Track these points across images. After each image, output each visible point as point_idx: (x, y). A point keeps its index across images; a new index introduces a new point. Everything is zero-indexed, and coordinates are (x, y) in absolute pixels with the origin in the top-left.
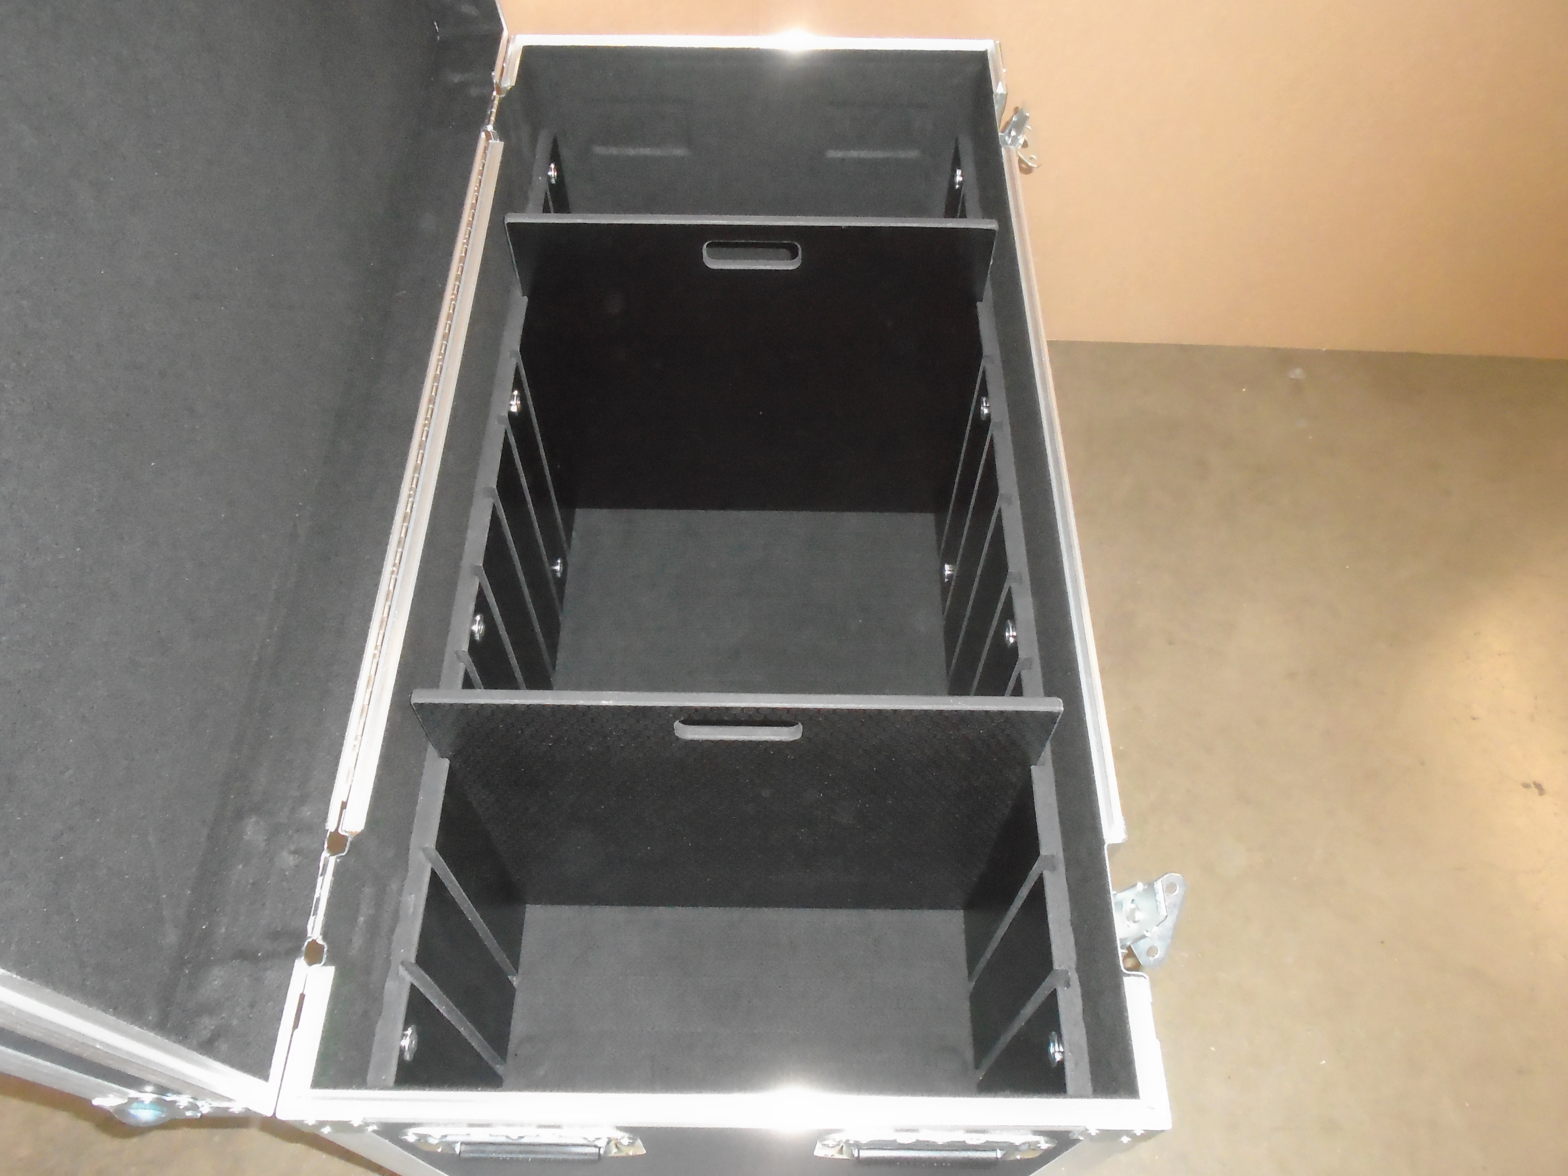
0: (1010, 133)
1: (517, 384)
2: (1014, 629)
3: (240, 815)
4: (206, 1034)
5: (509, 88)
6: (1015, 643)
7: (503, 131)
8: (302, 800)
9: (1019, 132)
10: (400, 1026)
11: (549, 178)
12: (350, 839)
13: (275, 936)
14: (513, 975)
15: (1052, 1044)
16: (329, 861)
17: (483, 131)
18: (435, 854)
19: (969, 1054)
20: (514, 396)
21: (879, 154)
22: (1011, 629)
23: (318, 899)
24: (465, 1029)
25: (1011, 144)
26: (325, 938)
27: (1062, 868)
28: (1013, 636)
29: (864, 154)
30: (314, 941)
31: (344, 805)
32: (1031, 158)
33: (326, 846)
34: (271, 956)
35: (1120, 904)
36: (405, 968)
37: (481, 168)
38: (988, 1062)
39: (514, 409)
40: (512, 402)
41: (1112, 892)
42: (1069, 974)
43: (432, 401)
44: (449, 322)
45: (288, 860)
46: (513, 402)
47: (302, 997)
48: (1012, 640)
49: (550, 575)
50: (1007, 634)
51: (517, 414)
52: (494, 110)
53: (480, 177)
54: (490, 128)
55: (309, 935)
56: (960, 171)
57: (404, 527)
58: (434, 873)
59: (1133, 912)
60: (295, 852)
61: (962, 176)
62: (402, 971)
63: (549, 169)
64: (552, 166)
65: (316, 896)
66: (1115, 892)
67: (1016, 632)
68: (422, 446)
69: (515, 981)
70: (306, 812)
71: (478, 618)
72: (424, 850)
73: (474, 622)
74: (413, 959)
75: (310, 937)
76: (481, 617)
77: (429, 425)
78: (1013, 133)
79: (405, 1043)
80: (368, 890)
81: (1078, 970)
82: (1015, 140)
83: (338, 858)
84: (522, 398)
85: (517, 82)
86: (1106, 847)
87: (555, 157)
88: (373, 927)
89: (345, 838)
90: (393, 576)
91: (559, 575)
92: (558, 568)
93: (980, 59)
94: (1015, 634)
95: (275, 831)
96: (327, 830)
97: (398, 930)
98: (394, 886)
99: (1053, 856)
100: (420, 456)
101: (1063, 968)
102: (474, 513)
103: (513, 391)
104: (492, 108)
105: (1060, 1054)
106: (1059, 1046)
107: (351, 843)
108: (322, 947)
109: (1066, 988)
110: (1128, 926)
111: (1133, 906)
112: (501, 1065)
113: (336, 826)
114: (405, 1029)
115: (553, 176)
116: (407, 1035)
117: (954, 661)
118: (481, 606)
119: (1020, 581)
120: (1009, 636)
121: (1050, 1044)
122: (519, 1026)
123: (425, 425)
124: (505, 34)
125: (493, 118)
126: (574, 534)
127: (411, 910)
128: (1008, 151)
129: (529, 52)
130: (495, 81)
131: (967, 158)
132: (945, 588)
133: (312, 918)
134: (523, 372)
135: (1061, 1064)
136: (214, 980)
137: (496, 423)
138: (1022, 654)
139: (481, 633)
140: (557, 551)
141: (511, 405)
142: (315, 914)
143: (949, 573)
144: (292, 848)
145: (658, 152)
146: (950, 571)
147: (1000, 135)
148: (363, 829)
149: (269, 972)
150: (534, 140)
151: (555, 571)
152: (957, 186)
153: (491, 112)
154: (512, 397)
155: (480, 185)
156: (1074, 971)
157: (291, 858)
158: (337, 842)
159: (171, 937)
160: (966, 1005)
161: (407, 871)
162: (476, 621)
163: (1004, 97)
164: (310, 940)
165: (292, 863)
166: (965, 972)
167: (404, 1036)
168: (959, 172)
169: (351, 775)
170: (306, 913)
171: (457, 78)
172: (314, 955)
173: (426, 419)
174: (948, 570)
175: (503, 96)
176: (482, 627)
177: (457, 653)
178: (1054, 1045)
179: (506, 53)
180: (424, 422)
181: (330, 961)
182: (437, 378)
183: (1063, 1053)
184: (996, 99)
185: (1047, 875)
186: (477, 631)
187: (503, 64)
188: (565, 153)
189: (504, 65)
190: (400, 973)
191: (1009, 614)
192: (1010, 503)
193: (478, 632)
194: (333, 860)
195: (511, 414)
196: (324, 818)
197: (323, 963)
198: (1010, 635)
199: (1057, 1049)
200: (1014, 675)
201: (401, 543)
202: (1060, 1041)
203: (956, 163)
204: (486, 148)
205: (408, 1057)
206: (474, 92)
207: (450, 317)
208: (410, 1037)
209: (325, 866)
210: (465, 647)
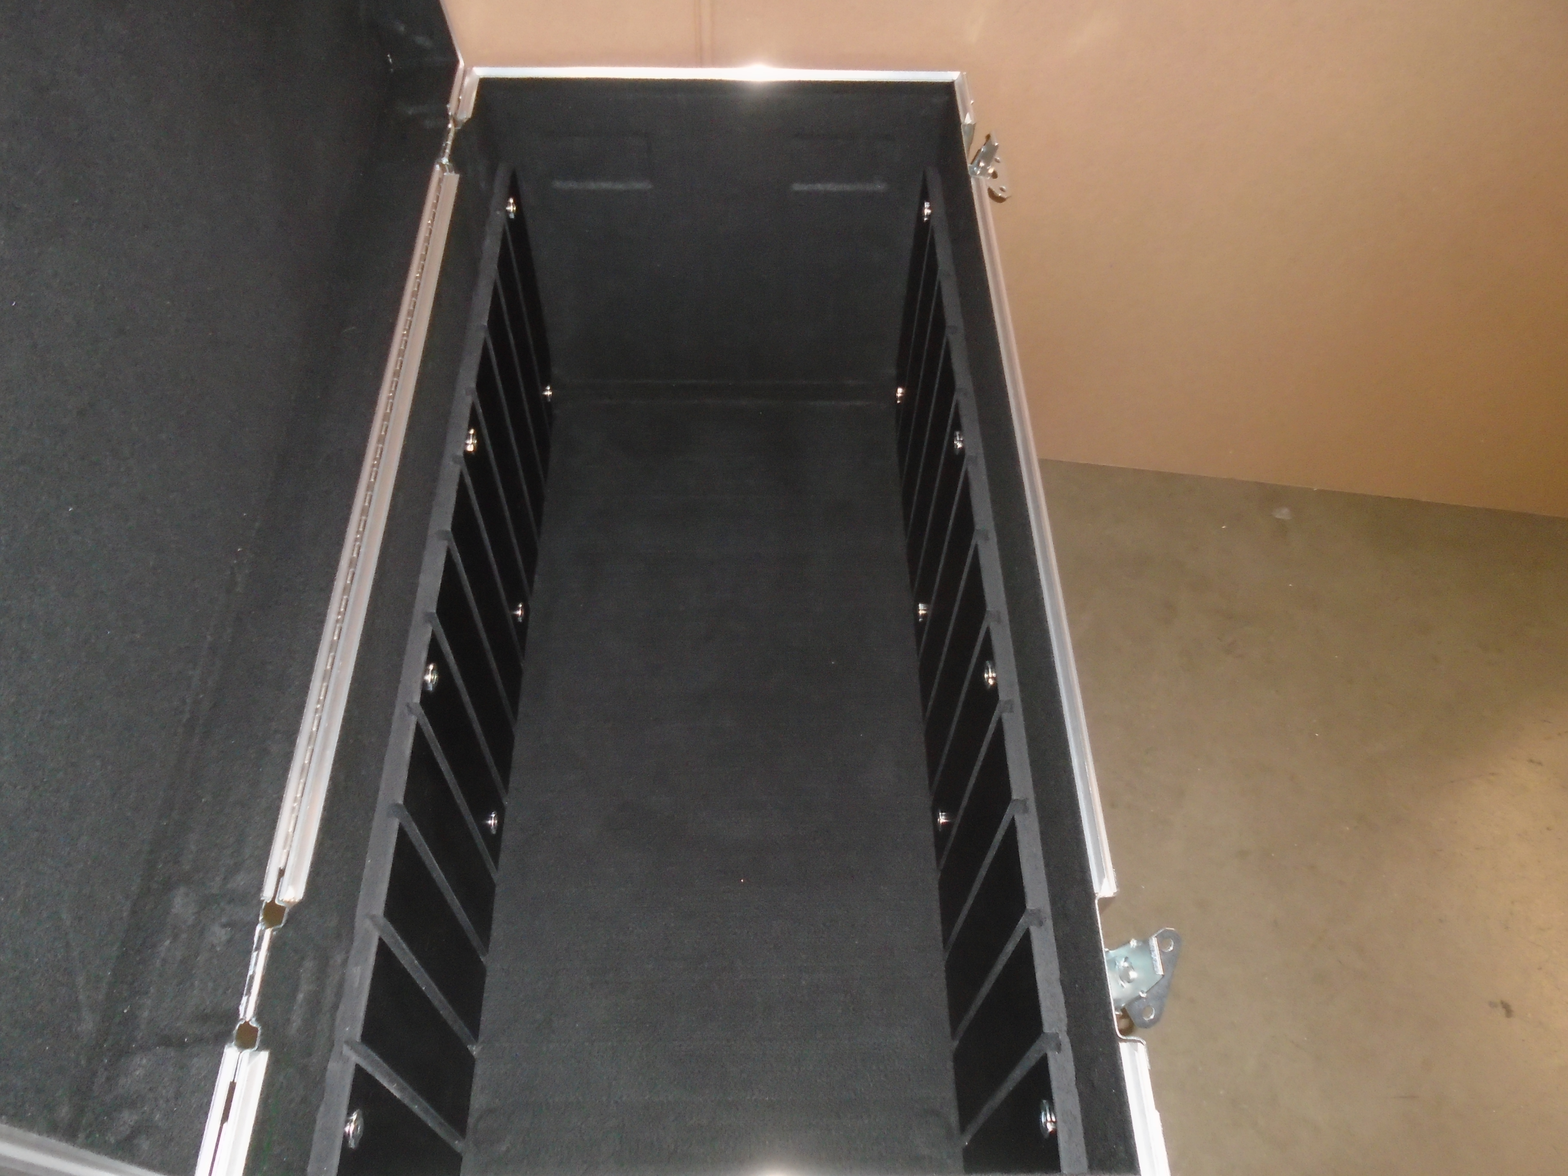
0: (979, 163)
1: (474, 422)
2: (993, 669)
3: (168, 886)
4: (125, 1131)
5: (465, 121)
6: (995, 685)
7: (458, 163)
8: (236, 868)
9: (988, 163)
10: (344, 1111)
11: (508, 212)
12: (287, 911)
13: (204, 1018)
14: (473, 1044)
15: (1043, 1113)
16: (264, 935)
17: (438, 163)
18: (383, 921)
19: (954, 1118)
20: (470, 435)
21: (848, 187)
22: (990, 670)
23: (252, 977)
24: (418, 1107)
25: (981, 174)
26: (258, 1020)
27: (1049, 923)
28: (993, 678)
29: (832, 187)
30: (247, 1023)
31: (281, 873)
32: (1002, 190)
33: (261, 918)
34: (199, 1040)
35: (1113, 962)
36: (350, 1048)
37: (435, 201)
38: (973, 1128)
39: (470, 448)
40: (468, 442)
41: (1104, 949)
42: (1060, 1037)
43: (381, 440)
44: (400, 358)
45: (219, 934)
46: (470, 441)
47: (232, 1086)
48: (991, 682)
49: (511, 622)
50: (986, 676)
51: (473, 453)
52: (449, 143)
53: (434, 210)
54: (445, 161)
55: (241, 1016)
56: (928, 203)
57: (350, 573)
58: (382, 945)
59: (1126, 971)
60: (224, 926)
61: (930, 208)
62: (346, 1050)
63: (508, 204)
64: (511, 201)
65: (250, 973)
66: (1107, 950)
67: (995, 672)
68: (370, 487)
69: (475, 1050)
70: (240, 881)
71: (431, 667)
72: (373, 918)
73: (426, 671)
74: (358, 1038)
75: (242, 1019)
76: (434, 666)
77: (378, 466)
78: (982, 164)
79: (350, 1129)
80: (309, 964)
81: (1069, 1032)
82: (984, 171)
83: (273, 931)
84: (479, 436)
85: (473, 114)
86: (1096, 902)
87: (514, 191)
88: (315, 1004)
89: (282, 909)
90: (338, 625)
91: (520, 620)
92: (519, 612)
93: (948, 88)
94: (994, 675)
95: (206, 903)
96: (263, 901)
97: (342, 1007)
98: (339, 958)
99: (1039, 911)
100: (368, 498)
101: (1054, 1030)
102: (427, 558)
103: (469, 430)
104: (447, 141)
105: (1052, 1123)
106: (1051, 1115)
107: (289, 914)
108: (256, 1030)
109: (1057, 1053)
110: (1122, 986)
111: (1126, 964)
112: (459, 1141)
113: (272, 896)
114: (349, 1114)
115: (512, 210)
116: (352, 1121)
117: (930, 703)
118: (435, 655)
119: (999, 621)
120: (988, 678)
121: (1041, 1113)
122: (478, 1100)
123: (373, 466)
124: (462, 64)
125: (448, 151)
126: (536, 577)
127: (356, 984)
128: (978, 181)
129: (485, 84)
130: (450, 113)
131: (936, 190)
132: (919, 627)
133: (244, 999)
134: (480, 410)
135: (1054, 1134)
136: (135, 1070)
137: (451, 463)
138: (1003, 696)
139: (434, 683)
140: (517, 594)
141: (467, 444)
142: (249, 993)
143: (924, 612)
144: (224, 920)
145: (620, 186)
146: (924, 610)
147: (970, 167)
148: (301, 898)
149: (195, 1060)
150: (492, 172)
151: (516, 616)
152: (925, 219)
153: (447, 144)
154: (468, 436)
155: (434, 218)
156: (1066, 1034)
157: (223, 931)
158: (273, 912)
159: (88, 1024)
160: (950, 1065)
161: (352, 941)
162: (429, 670)
163: (972, 127)
164: (242, 1023)
165: (224, 938)
166: (947, 1029)
167: (347, 1121)
168: (927, 205)
169: (289, 840)
170: (239, 990)
171: (411, 111)
172: (246, 1040)
173: (375, 459)
174: (922, 610)
175: (459, 128)
176: (436, 677)
177: (408, 705)
178: (1046, 1115)
179: (462, 84)
180: (373, 463)
181: (264, 1046)
182: (386, 417)
183: (1055, 1123)
184: (964, 131)
185: (1033, 930)
186: (429, 681)
187: (459, 96)
188: (525, 187)
189: (460, 98)
190: (343, 1052)
191: (987, 654)
192: (987, 539)
193: (431, 682)
194: (268, 933)
195: (467, 454)
196: (260, 888)
197: (256, 1047)
198: (990, 677)
199: (1049, 1119)
200: (994, 719)
201: (347, 590)
202: (1052, 1110)
203: (925, 196)
204: (440, 181)
205: (352, 1144)
206: (428, 124)
207: (401, 353)
208: (355, 1123)
209: (261, 938)
210: (417, 699)
